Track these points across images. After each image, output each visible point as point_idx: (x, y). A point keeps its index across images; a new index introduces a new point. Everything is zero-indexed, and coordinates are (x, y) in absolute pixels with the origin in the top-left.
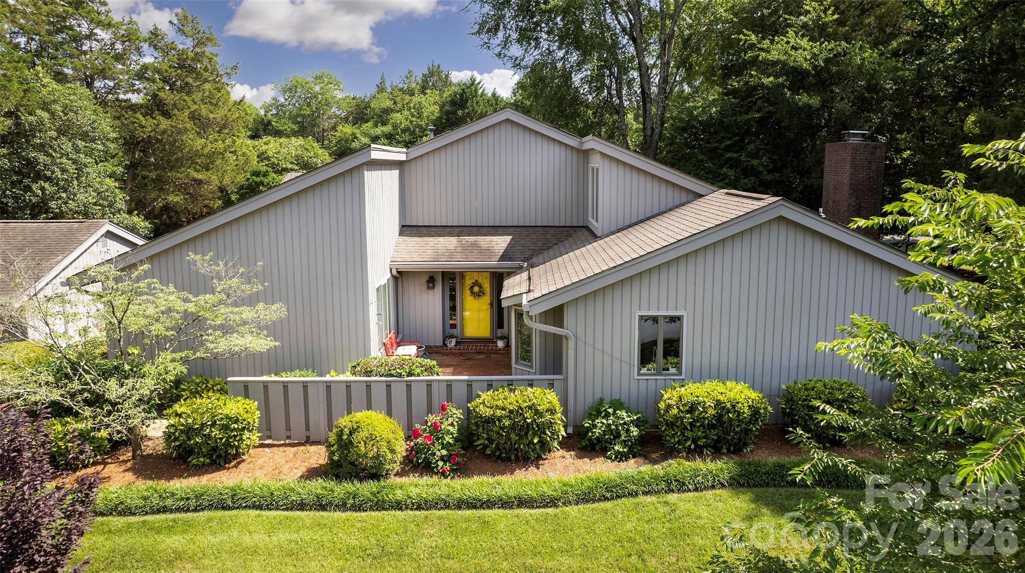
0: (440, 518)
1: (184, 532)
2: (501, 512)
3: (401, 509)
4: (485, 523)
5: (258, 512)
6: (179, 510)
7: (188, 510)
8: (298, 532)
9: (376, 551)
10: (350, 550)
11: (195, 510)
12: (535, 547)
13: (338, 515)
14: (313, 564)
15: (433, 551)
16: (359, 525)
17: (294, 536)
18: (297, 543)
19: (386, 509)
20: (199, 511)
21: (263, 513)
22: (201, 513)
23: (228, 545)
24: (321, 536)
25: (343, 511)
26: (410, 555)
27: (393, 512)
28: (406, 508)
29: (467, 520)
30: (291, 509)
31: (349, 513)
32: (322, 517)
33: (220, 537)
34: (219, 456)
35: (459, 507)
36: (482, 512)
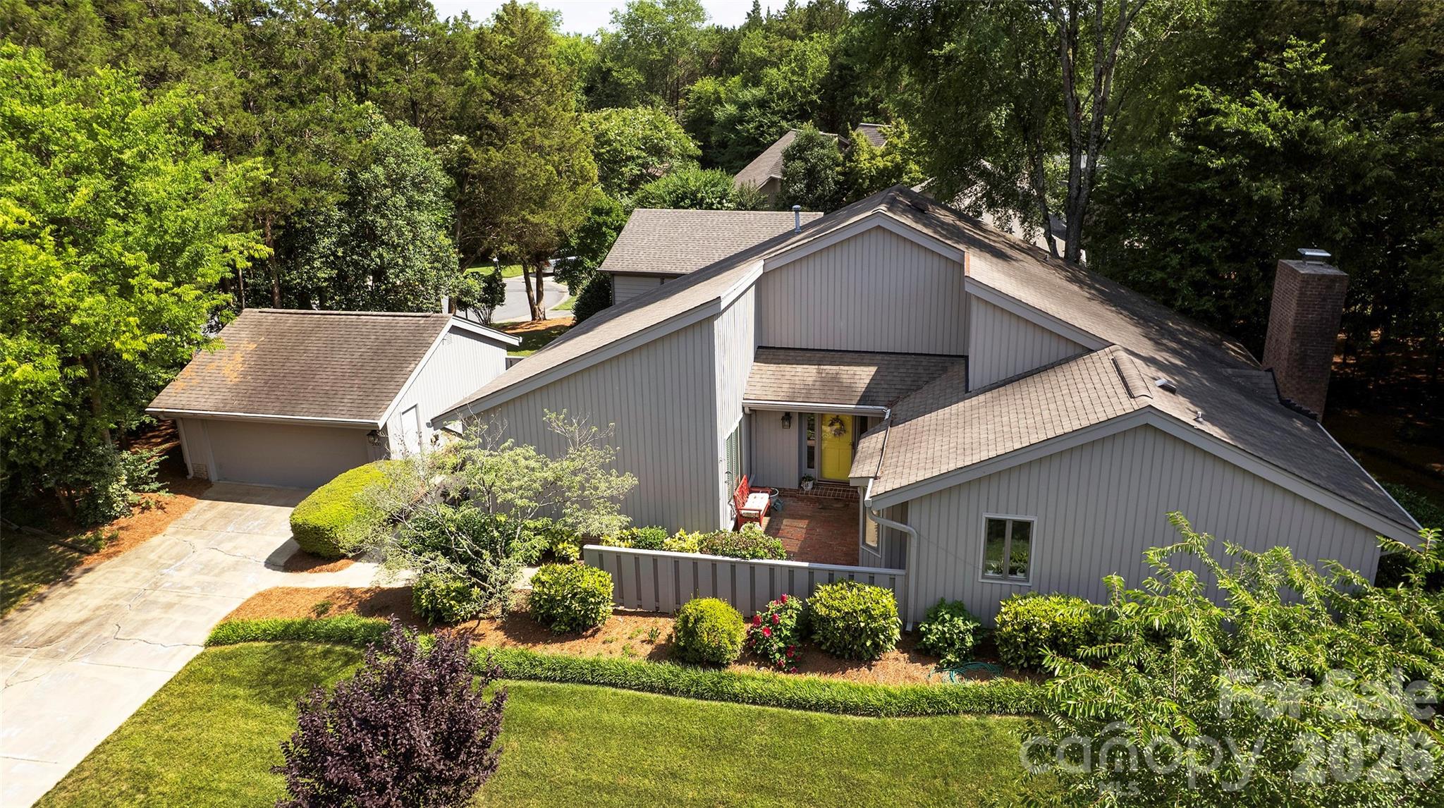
0: (772, 715)
1: (553, 703)
2: (827, 715)
3: (738, 702)
4: (810, 726)
5: (614, 690)
6: (547, 679)
7: (554, 680)
8: (647, 714)
9: (713, 743)
10: (692, 738)
11: (561, 681)
12: (852, 758)
13: (683, 701)
14: (661, 748)
15: (762, 749)
16: (700, 714)
17: (644, 720)
18: (647, 725)
19: (723, 700)
20: (563, 682)
21: (619, 691)
22: (566, 685)
23: (590, 721)
24: (667, 721)
25: (687, 698)
26: (742, 750)
27: (731, 704)
28: (743, 701)
29: (796, 721)
30: (642, 690)
31: (692, 700)
32: (669, 701)
33: (584, 712)
34: (579, 624)
35: (789, 706)
36: (810, 713)
